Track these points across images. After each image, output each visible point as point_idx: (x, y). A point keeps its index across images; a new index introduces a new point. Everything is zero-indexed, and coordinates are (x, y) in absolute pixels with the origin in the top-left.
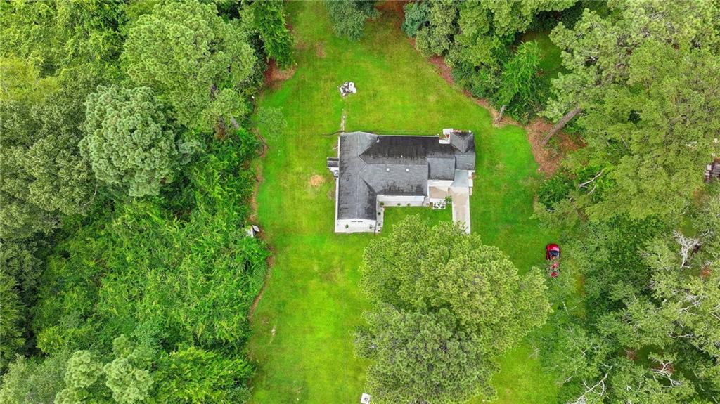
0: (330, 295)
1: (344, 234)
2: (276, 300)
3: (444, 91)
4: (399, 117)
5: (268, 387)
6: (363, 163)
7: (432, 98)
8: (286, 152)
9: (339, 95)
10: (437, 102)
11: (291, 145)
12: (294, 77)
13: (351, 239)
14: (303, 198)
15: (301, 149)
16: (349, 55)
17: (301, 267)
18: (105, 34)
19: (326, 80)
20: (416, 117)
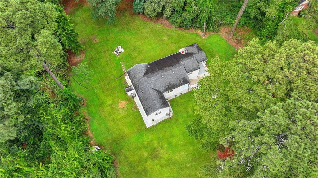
0: (162, 166)
1: (153, 127)
3: (170, 33)
4: (153, 53)
7: (165, 38)
8: (97, 96)
9: (115, 56)
10: (169, 39)
12: (86, 57)
13: (159, 127)
14: (119, 117)
15: (106, 92)
16: (111, 36)
17: (136, 158)
19: (104, 52)
20: (162, 50)
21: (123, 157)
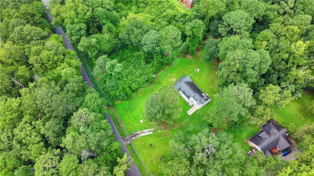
2: (146, 91)
3: (215, 87)
4: (201, 84)
5: (129, 103)
6: (184, 83)
8: (174, 70)
9: (195, 70)
10: (211, 88)
11: (177, 70)
14: (169, 80)
15: (177, 72)
16: (205, 65)
18: (167, 23)
19: (195, 65)
21: (155, 86)
